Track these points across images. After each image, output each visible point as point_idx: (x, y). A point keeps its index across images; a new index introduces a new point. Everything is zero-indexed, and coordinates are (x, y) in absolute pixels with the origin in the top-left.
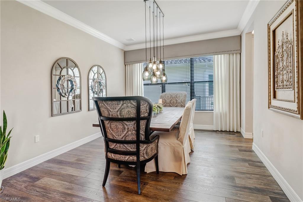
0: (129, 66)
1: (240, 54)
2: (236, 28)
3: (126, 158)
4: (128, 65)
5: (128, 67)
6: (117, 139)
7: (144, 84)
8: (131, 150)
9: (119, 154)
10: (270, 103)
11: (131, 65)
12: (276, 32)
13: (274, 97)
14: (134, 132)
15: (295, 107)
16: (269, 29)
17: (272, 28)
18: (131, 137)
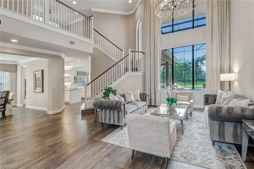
1: (16, 73)
12: (36, 74)
13: (36, 89)
14: (4, 101)
15: (41, 91)
16: (34, 73)
17: (35, 73)
18: (3, 103)
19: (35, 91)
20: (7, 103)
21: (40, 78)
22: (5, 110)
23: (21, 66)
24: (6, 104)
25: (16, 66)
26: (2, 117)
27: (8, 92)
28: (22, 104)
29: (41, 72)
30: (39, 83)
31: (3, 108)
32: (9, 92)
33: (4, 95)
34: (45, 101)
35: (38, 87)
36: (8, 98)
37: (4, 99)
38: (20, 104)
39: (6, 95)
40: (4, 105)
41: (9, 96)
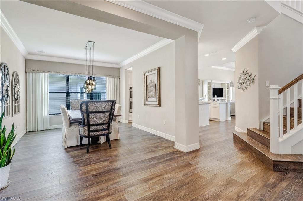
0: (31, 74)
1: (120, 79)
2: (118, 64)
3: (103, 133)
4: (29, 73)
5: (30, 76)
6: (98, 123)
7: (49, 92)
8: (105, 128)
9: (99, 131)
10: (145, 103)
11: (34, 74)
12: (147, 77)
13: (147, 101)
14: (108, 118)
15: (157, 103)
16: (144, 75)
17: (146, 75)
18: (107, 121)
19: (147, 103)
20: (112, 121)
21: (154, 82)
22: (110, 133)
23: (125, 69)
24: (111, 123)
25: (119, 69)
26: (106, 141)
27: (113, 102)
28: (127, 121)
29: (156, 72)
30: (152, 90)
31: (106, 130)
32: (115, 102)
33: (108, 107)
34: (164, 121)
35: (152, 97)
36: (114, 112)
37: (107, 114)
38: (125, 120)
39: (110, 107)
40: (109, 124)
41: (114, 109)
